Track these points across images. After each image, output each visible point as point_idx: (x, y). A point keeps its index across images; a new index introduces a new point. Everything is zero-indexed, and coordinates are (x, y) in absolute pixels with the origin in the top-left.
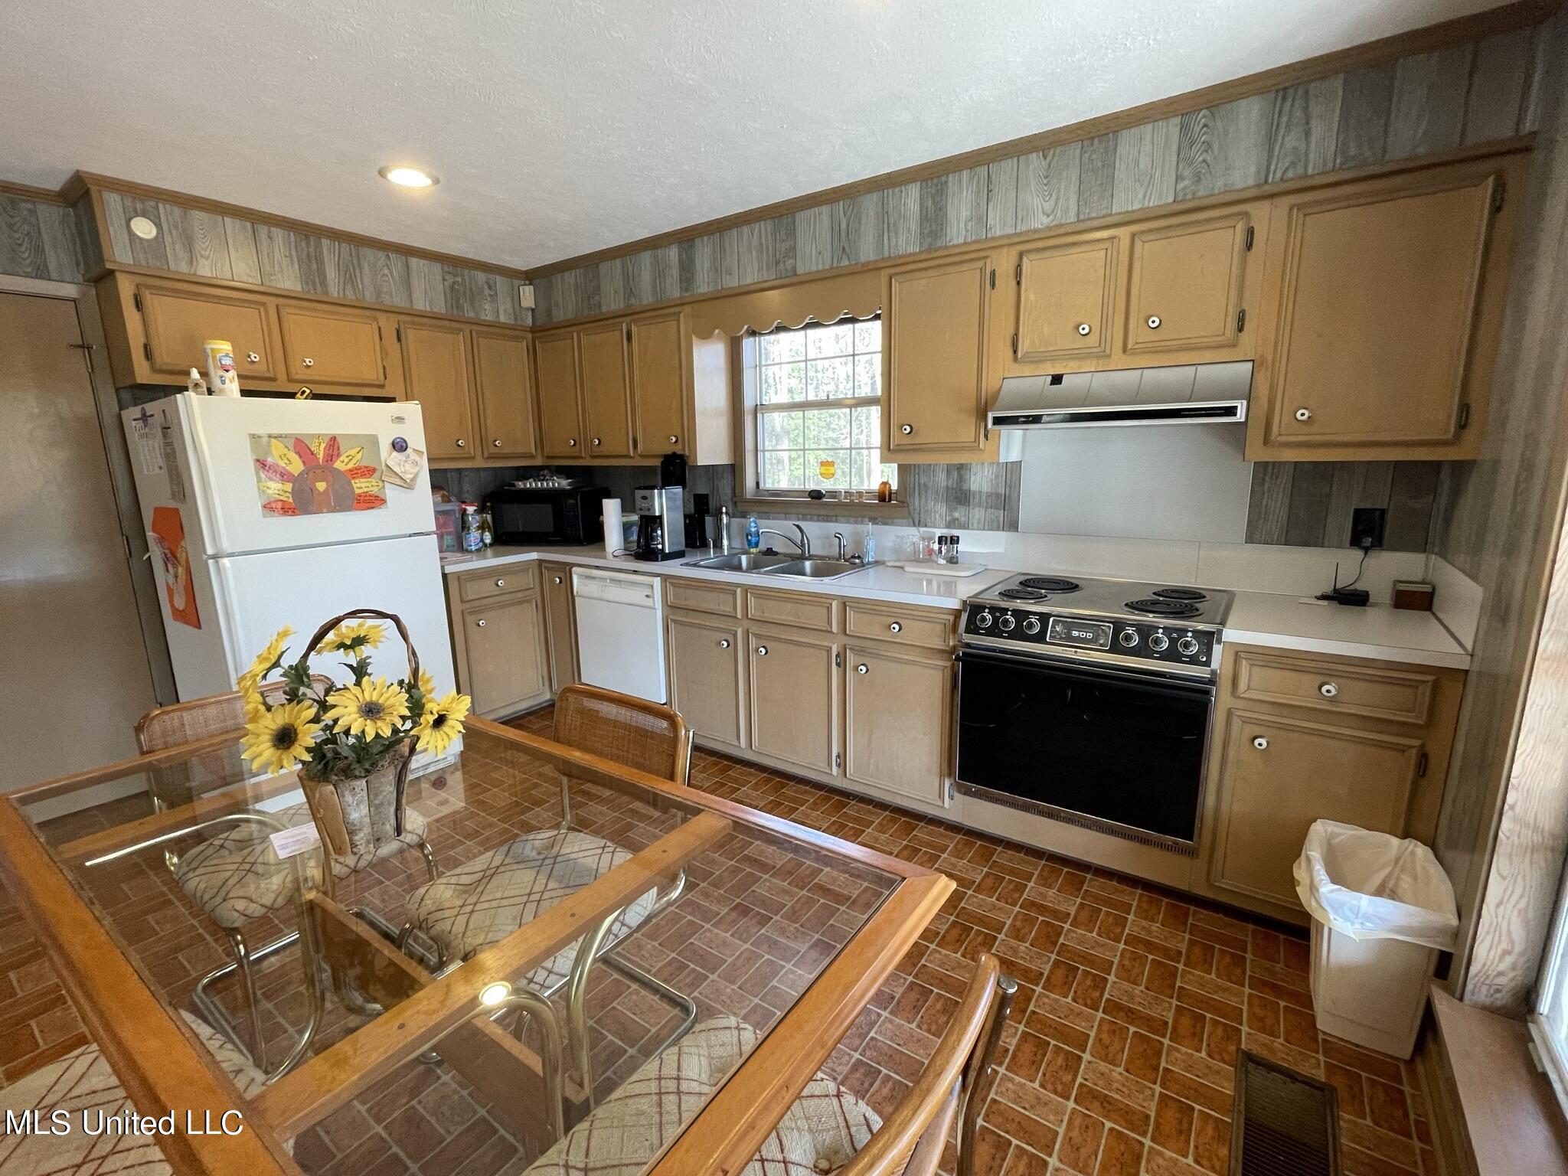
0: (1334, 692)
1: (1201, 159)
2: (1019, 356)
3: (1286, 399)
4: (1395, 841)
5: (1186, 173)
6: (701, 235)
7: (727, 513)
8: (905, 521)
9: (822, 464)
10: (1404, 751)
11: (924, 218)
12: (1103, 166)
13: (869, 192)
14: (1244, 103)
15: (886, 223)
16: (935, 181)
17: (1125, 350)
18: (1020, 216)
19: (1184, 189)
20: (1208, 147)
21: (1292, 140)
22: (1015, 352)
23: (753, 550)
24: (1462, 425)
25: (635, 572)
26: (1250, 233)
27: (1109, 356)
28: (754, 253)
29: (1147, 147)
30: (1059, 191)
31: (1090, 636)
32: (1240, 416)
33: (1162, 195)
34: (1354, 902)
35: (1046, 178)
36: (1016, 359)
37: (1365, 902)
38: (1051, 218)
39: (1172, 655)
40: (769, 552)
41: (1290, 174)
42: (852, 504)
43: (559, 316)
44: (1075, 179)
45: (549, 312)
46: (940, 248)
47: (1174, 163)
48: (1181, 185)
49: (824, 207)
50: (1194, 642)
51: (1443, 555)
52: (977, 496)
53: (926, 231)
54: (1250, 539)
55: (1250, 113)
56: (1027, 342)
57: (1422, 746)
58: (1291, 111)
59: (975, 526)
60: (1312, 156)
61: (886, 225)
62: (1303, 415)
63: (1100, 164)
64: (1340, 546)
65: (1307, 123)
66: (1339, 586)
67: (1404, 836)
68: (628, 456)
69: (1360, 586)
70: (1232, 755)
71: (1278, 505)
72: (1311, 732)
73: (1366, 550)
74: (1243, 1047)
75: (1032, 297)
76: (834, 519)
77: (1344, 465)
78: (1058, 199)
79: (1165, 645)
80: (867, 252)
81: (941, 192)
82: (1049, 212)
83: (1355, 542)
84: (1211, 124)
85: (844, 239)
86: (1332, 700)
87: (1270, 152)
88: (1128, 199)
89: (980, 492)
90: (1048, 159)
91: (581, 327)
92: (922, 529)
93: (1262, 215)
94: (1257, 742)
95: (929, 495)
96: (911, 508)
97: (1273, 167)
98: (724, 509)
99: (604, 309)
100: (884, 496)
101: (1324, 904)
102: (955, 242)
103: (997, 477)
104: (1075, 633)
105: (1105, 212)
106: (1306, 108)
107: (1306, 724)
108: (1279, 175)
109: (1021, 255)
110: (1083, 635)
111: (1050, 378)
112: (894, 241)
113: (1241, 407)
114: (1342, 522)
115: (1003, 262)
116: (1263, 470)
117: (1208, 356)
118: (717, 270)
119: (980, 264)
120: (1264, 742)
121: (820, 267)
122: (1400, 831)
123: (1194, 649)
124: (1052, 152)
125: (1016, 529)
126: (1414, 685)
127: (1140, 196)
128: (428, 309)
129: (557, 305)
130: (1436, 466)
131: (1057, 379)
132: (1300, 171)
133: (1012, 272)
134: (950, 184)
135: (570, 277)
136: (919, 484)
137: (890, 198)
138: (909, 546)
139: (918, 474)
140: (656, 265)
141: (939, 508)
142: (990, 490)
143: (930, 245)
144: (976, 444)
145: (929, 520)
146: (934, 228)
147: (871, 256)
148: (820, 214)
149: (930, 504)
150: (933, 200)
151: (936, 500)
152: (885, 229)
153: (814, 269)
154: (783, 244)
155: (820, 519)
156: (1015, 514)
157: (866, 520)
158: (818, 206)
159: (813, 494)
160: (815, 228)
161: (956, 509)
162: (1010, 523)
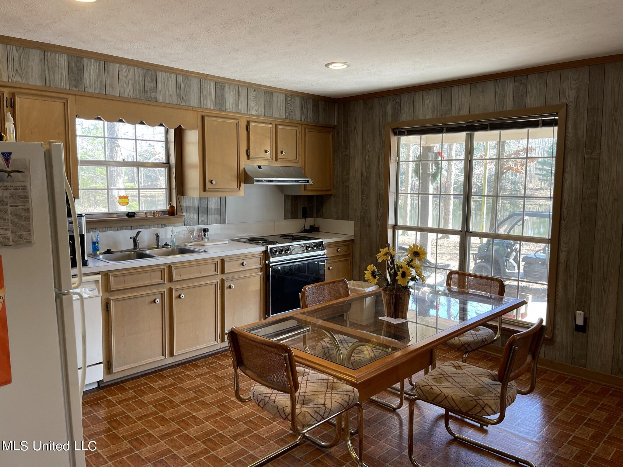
1: (290, 109)
2: (250, 157)
5: (287, 111)
8: (180, 224)
10: (348, 261)
11: (217, 97)
13: (195, 77)
14: (296, 97)
15: (202, 93)
16: (221, 84)
17: (276, 160)
18: (248, 108)
19: (287, 116)
20: (291, 106)
21: (305, 111)
24: (332, 186)
26: (299, 132)
27: (272, 161)
28: (130, 82)
29: (279, 101)
30: (259, 104)
32: (310, 183)
33: (283, 115)
35: (255, 98)
36: (247, 158)
38: (258, 112)
42: (154, 218)
44: (263, 102)
46: (223, 111)
47: (285, 107)
48: (287, 114)
49: (173, 74)
52: (211, 210)
53: (218, 102)
54: (285, 218)
56: (252, 153)
57: (350, 258)
58: (304, 104)
59: (213, 223)
60: (308, 117)
63: (269, 100)
64: (301, 218)
65: (307, 108)
66: (304, 229)
71: (289, 207)
72: (337, 262)
73: (305, 218)
75: (252, 138)
78: (259, 106)
80: (194, 102)
81: (223, 90)
82: (257, 110)
85: (182, 94)
86: (339, 252)
87: (302, 113)
88: (276, 113)
89: (212, 208)
90: (256, 92)
92: (189, 227)
93: (301, 128)
94: (330, 268)
95: (191, 211)
96: (183, 218)
97: (302, 117)
100: (173, 213)
102: (229, 110)
103: (217, 202)
105: (270, 115)
106: (307, 105)
107: (336, 260)
108: (304, 120)
109: (248, 122)
111: (257, 166)
113: (310, 180)
114: (300, 212)
115: (243, 124)
116: (286, 196)
117: (293, 164)
118: (102, 82)
119: (237, 121)
121: (171, 102)
123: (321, 247)
124: (257, 90)
125: (226, 223)
126: (348, 245)
127: (279, 114)
131: (260, 167)
132: (307, 120)
133: (245, 127)
134: (226, 88)
136: (186, 206)
137: (204, 84)
138: (184, 235)
139: (186, 201)
140: (45, 62)
141: (195, 216)
142: (215, 207)
143: (220, 108)
144: (238, 189)
145: (191, 223)
146: (221, 102)
147: (196, 104)
148: (170, 77)
149: (192, 215)
150: (220, 91)
151: (194, 213)
152: (202, 96)
153: (167, 102)
154: (149, 84)
155: (136, 227)
156: (225, 216)
157: (160, 226)
158: (170, 72)
159: (129, 214)
160: (168, 83)
161: (202, 217)
162: (223, 221)
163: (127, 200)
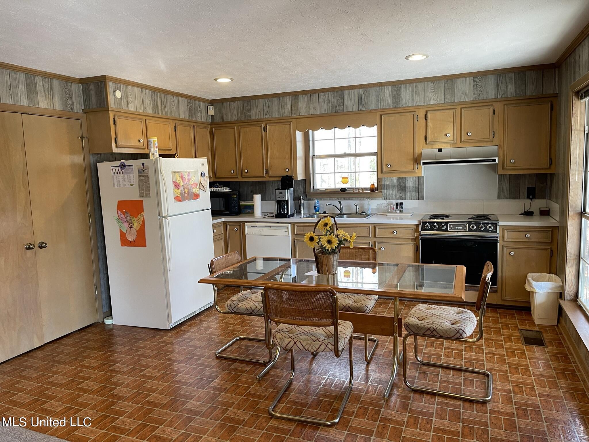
0: (529, 236)
1: (479, 89)
2: (428, 143)
3: (507, 156)
4: (548, 275)
5: (476, 93)
6: (303, 94)
7: (303, 199)
8: (381, 198)
9: (343, 178)
10: (547, 250)
11: (393, 97)
12: (451, 88)
13: (373, 87)
14: (490, 76)
15: (379, 97)
16: (397, 86)
17: (461, 142)
18: (426, 100)
19: (475, 97)
20: (481, 87)
21: (503, 88)
22: (426, 141)
23: (317, 213)
24: (551, 164)
25: (278, 222)
26: (494, 110)
27: (456, 143)
28: (326, 103)
29: (464, 84)
30: (438, 94)
31: (461, 228)
32: (497, 162)
33: (469, 98)
34: (541, 284)
35: (434, 89)
36: (426, 144)
37: (543, 284)
38: (436, 101)
39: (486, 231)
40: (325, 213)
41: (503, 96)
42: (359, 193)
43: (227, 119)
44: (443, 91)
45: (222, 117)
46: (399, 107)
47: (472, 90)
48: (474, 96)
49: (355, 90)
50: (492, 226)
51: (550, 199)
52: (409, 188)
53: (394, 102)
54: (499, 198)
55: (491, 80)
56: (430, 138)
57: (551, 248)
58: (502, 80)
59: (408, 199)
60: (508, 92)
61: (379, 98)
62: (512, 161)
63: (450, 87)
64: (524, 199)
65: (506, 84)
66: (525, 211)
67: (550, 274)
68: (264, 177)
69: (531, 210)
70: (505, 258)
71: (506, 187)
72: (525, 248)
73: (531, 199)
74: (519, 328)
75: (431, 125)
76: (351, 199)
77: (523, 175)
78: (438, 96)
79: (484, 228)
80: (372, 106)
81: (399, 90)
82: (435, 99)
83: (528, 197)
84: (481, 80)
85: (363, 102)
86: (529, 239)
87: (498, 90)
88: (459, 98)
89: (410, 187)
90: (435, 84)
91: (239, 124)
92: (388, 201)
93: (497, 106)
94: (511, 253)
95: (390, 188)
96: (383, 193)
97: (499, 94)
98: (302, 197)
99: (253, 118)
100: (373, 190)
101: (534, 287)
102: (404, 106)
103: (415, 181)
104: (456, 228)
105: (452, 101)
106: (506, 80)
107: (523, 246)
108: (500, 96)
109: (427, 112)
110: (459, 228)
111: (438, 150)
112: (382, 104)
113: (497, 159)
114: (524, 192)
115: (421, 114)
116: (501, 177)
117: (485, 144)
118: (309, 107)
119: (414, 113)
120: (513, 253)
121: (354, 110)
122: (549, 272)
123: (492, 228)
124: (435, 82)
125: (423, 199)
126: (547, 232)
127: (463, 97)
128: (184, 118)
129: (226, 114)
130: (546, 175)
131: (440, 150)
132: (506, 96)
133: (424, 116)
134: (402, 88)
135: (234, 105)
136: (386, 185)
137: (381, 90)
138: (384, 207)
139: (386, 181)
140: (280, 103)
141: (394, 193)
142: (413, 186)
143: (396, 106)
144: (414, 170)
145: (390, 197)
146: (397, 101)
147: (374, 107)
148: (353, 92)
149: (391, 192)
150: (396, 92)
151: (393, 190)
152: (379, 100)
153: (351, 110)
154: (338, 101)
155: (347, 199)
156: (423, 194)
157: (365, 198)
158: (353, 89)
159: (342, 190)
160: (351, 97)
161: (401, 193)
162: (421, 197)
163: (347, 180)
